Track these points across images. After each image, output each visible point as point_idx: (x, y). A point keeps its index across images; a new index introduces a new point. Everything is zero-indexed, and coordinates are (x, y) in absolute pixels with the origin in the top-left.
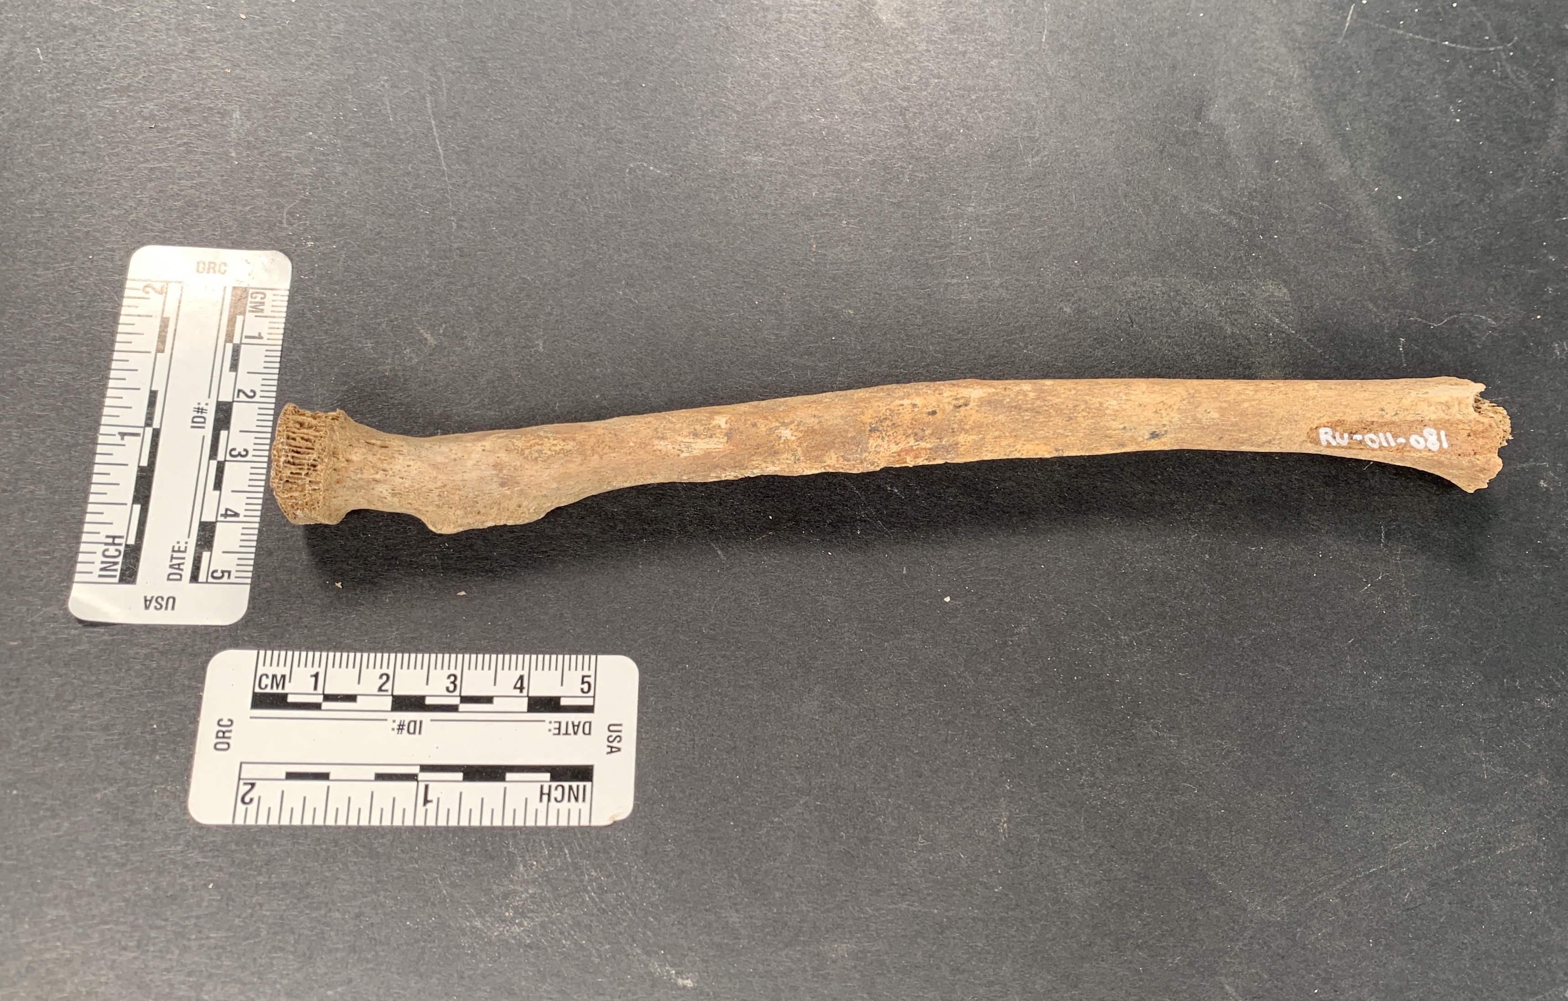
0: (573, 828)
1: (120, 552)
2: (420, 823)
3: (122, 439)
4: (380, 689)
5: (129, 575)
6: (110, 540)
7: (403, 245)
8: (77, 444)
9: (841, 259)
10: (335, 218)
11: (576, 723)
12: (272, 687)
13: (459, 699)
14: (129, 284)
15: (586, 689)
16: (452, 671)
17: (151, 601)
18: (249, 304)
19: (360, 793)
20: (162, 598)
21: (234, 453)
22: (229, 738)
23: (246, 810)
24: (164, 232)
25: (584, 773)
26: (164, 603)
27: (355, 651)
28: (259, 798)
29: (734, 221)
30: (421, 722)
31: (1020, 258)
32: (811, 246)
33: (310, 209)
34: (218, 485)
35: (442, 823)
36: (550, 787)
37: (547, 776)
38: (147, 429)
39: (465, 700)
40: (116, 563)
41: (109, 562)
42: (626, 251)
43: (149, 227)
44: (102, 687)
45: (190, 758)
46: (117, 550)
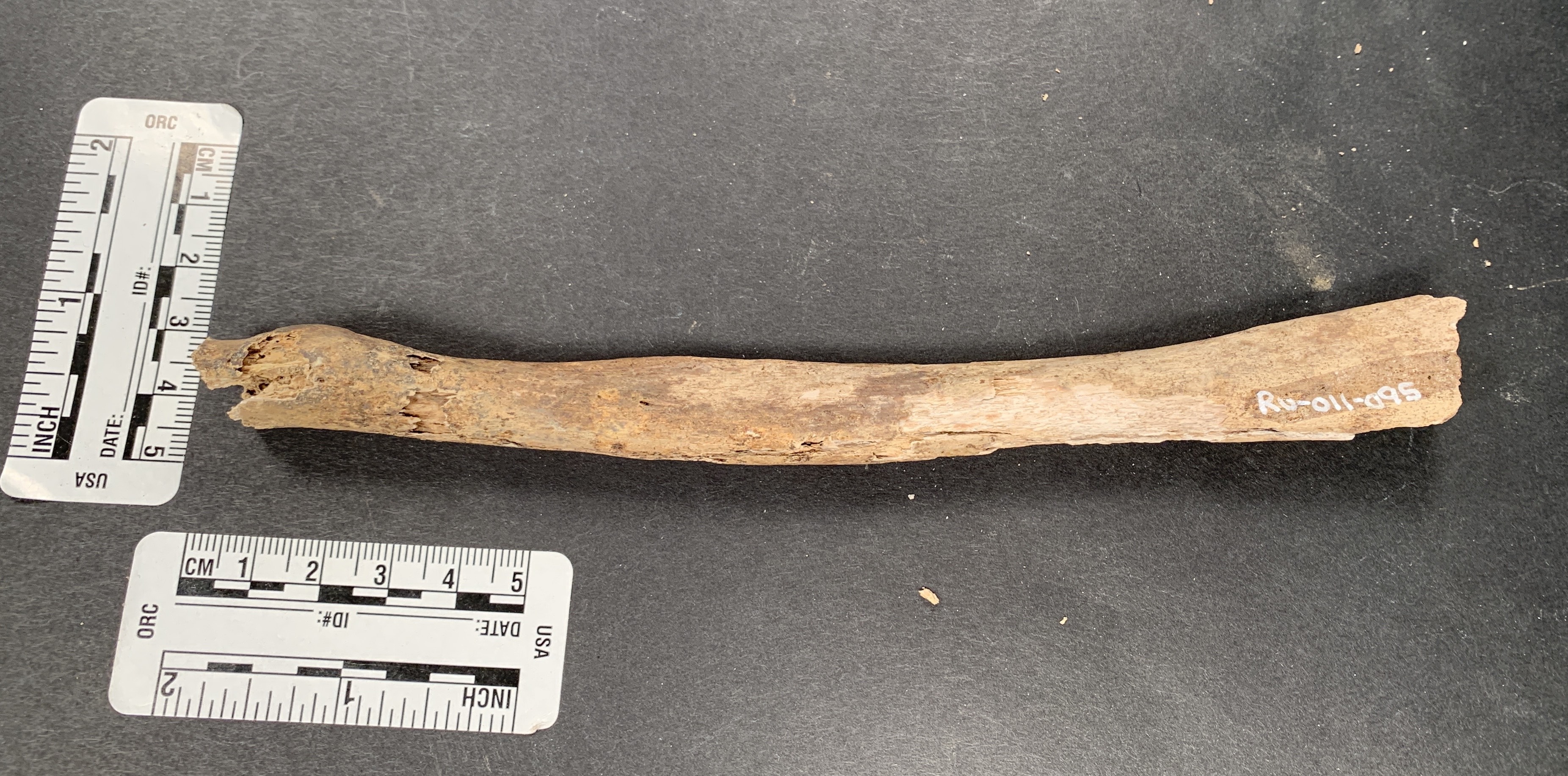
0: (495, 735)
1: (55, 424)
2: (340, 721)
3: (63, 305)
4: (308, 579)
5: (62, 451)
6: (46, 412)
7: (358, 98)
8: (17, 310)
9: (822, 115)
10: (291, 68)
11: (505, 623)
12: (199, 573)
13: (387, 591)
14: (76, 140)
15: (517, 588)
16: (381, 562)
17: (82, 478)
18: (197, 162)
19: (281, 687)
20: (94, 476)
21: (174, 321)
22: (153, 625)
23: (167, 700)
24: (115, 83)
25: (510, 677)
26: (95, 481)
27: (286, 536)
28: (180, 689)
29: (708, 73)
30: (347, 614)
31: (1021, 115)
32: (791, 100)
33: (265, 58)
34: (156, 357)
35: (362, 722)
36: (474, 689)
37: (471, 678)
38: (88, 294)
39: (394, 593)
40: (51, 437)
41: (44, 436)
42: (590, 106)
43: (101, 78)
44: (30, 567)
45: (112, 645)
46: (52, 423)
